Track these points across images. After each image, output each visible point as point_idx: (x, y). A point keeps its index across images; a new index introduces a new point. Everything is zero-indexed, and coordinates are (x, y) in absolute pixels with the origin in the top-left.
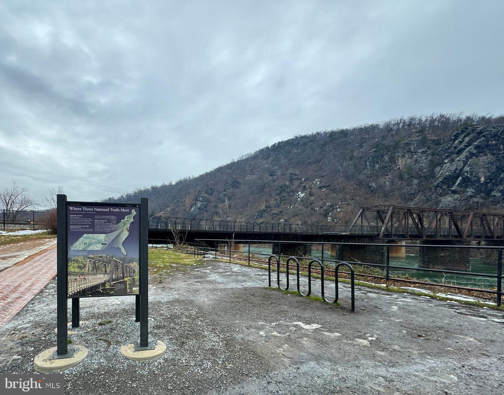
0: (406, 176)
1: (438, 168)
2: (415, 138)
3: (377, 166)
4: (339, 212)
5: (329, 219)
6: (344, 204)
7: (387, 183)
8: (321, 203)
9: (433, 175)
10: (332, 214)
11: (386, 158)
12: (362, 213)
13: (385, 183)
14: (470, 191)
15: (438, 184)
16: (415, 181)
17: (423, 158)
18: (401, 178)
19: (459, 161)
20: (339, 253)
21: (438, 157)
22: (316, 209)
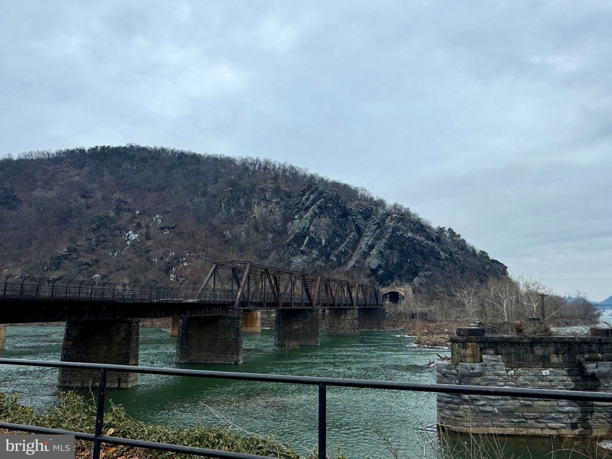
0: (262, 228)
1: (290, 224)
2: (270, 185)
3: (233, 210)
4: (185, 268)
5: (172, 277)
6: (192, 256)
7: (243, 233)
8: (161, 252)
9: (285, 231)
10: (176, 270)
11: (242, 202)
12: (214, 270)
13: (240, 233)
14: (315, 253)
15: (290, 241)
16: (270, 236)
17: (277, 209)
18: (257, 229)
19: (306, 218)
20: (182, 331)
21: (289, 211)
22: (155, 261)
